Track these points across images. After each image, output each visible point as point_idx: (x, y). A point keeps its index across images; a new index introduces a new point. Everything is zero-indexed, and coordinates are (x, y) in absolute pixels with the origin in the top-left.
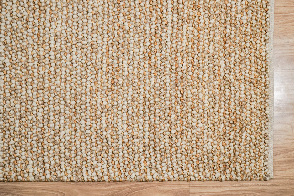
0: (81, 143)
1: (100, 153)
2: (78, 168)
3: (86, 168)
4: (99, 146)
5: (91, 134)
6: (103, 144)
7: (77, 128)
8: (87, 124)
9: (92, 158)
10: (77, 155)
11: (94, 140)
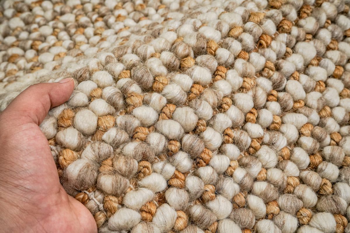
0: (242, 89)
1: (272, 193)
2: (140, 150)
3: (169, 186)
4: (291, 168)
5: (298, 105)
6: (314, 178)
7: (274, 44)
8: (313, 70)
9: (227, 174)
10: (188, 103)
11: (291, 132)
